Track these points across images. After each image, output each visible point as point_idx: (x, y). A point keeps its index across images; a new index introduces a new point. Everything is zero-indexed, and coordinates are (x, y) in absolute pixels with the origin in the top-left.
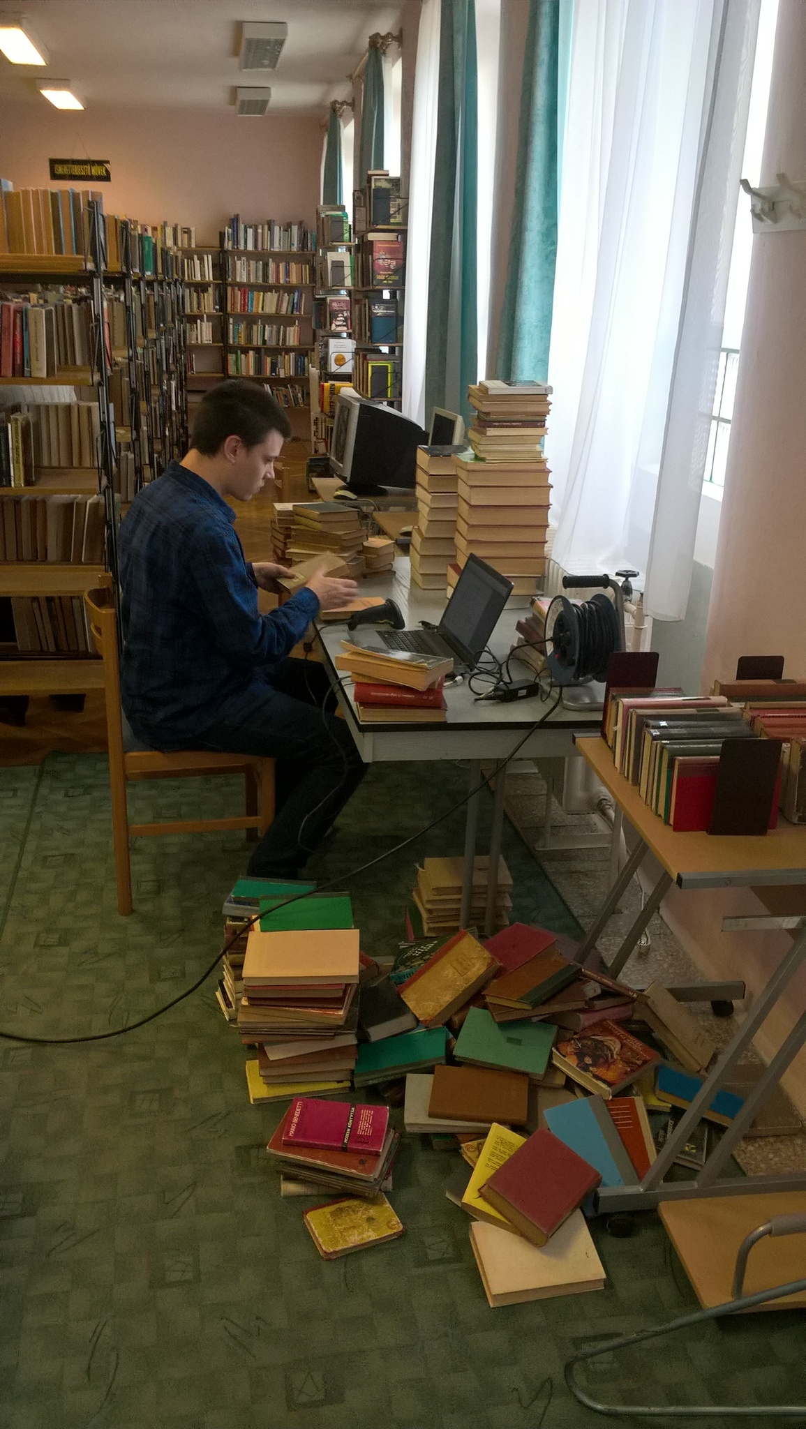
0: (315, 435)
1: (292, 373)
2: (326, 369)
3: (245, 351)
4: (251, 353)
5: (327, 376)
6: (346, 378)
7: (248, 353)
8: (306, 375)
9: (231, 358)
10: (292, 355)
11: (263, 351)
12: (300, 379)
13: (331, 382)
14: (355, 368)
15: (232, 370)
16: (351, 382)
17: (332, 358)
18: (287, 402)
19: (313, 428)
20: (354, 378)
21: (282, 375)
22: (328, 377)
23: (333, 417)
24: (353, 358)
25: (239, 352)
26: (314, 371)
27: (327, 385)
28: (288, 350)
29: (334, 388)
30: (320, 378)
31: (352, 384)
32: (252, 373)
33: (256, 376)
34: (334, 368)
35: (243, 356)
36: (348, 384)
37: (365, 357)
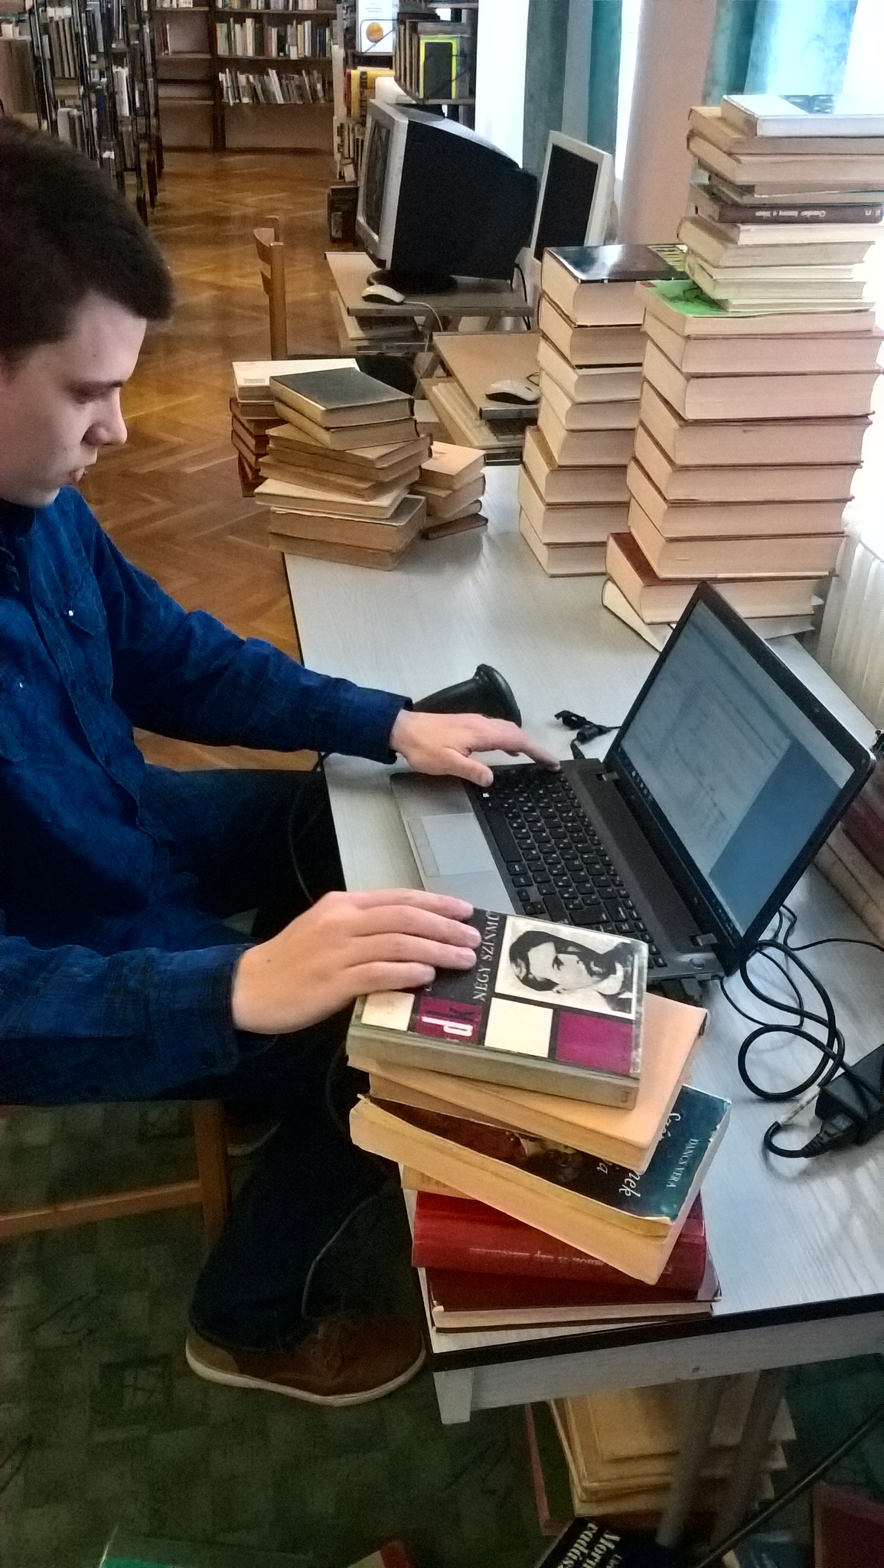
0: (339, 151)
1: (308, 53)
2: (354, 47)
3: (240, 18)
4: (249, 22)
5: (357, 58)
6: (384, 61)
7: (245, 22)
8: (327, 55)
9: (221, 30)
10: (308, 24)
11: (265, 19)
12: (319, 62)
13: (361, 69)
14: (398, 45)
15: (222, 49)
16: (391, 68)
17: (363, 28)
18: (301, 96)
19: (337, 140)
20: (396, 62)
21: (294, 56)
22: (356, 60)
23: (363, 124)
24: (394, 29)
25: (232, 20)
26: (338, 52)
27: (356, 73)
28: (302, 17)
29: (366, 79)
30: (346, 60)
31: (393, 72)
32: (250, 53)
33: (256, 57)
34: (365, 46)
35: (238, 27)
36: (386, 71)
37: (414, 29)
